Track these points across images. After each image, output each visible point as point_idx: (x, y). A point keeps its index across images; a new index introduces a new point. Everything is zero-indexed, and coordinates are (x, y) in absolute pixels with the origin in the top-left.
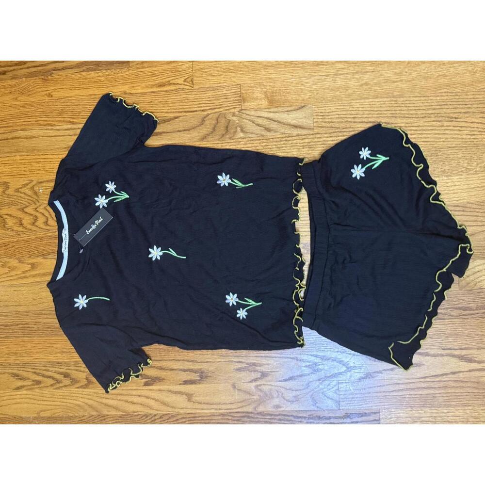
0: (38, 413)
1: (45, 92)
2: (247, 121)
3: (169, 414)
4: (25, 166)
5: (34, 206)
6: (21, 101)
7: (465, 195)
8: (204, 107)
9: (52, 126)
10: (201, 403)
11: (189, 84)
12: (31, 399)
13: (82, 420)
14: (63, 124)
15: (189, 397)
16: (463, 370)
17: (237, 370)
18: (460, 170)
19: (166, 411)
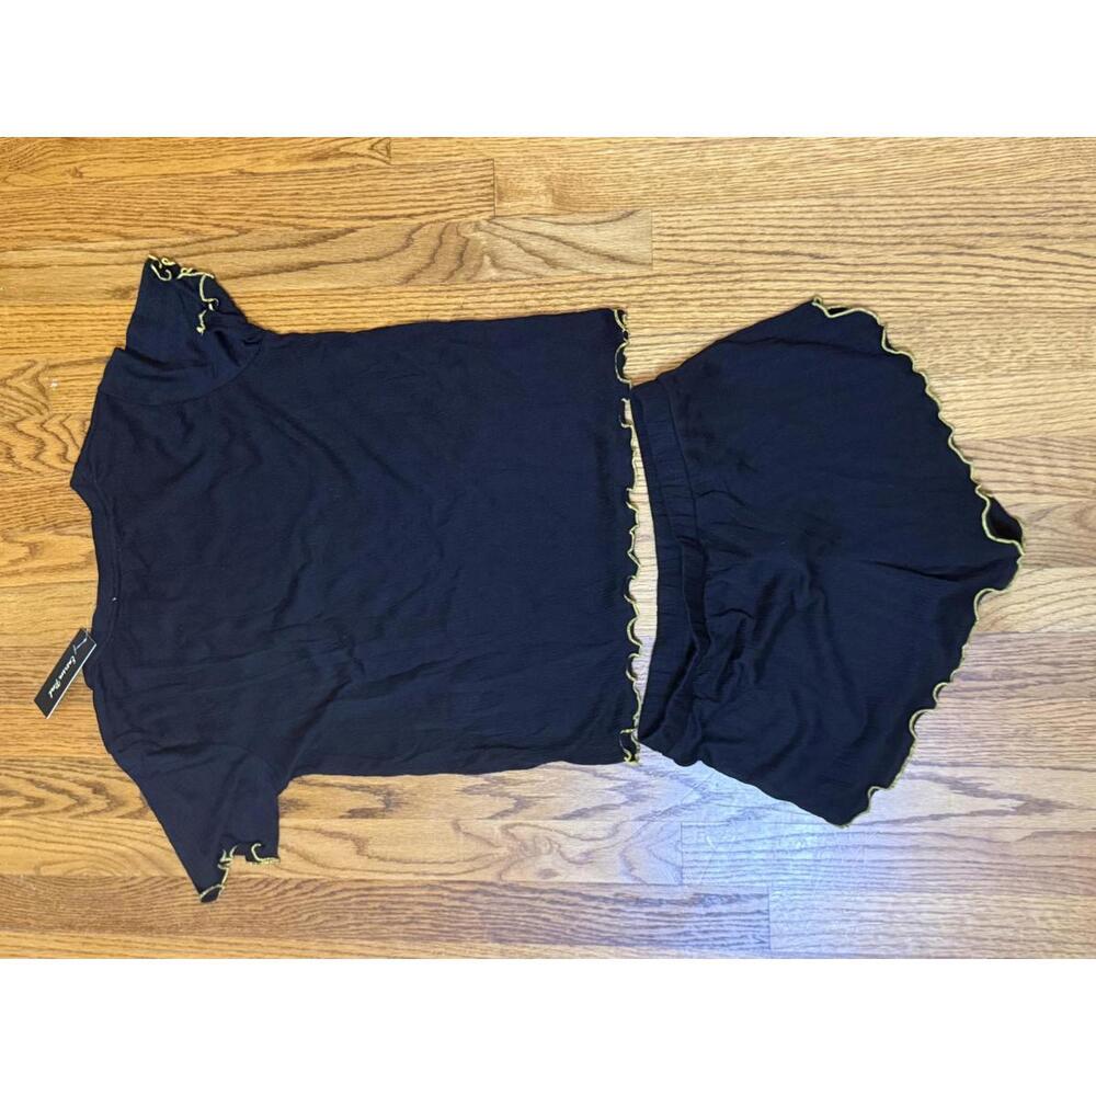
0: (37, 868)
1: (68, 167)
2: (506, 242)
3: (316, 880)
4: (21, 329)
5: (37, 418)
6: (14, 186)
7: (981, 421)
8: (412, 207)
9: (80, 242)
10: (383, 859)
11: (380, 156)
12: (20, 836)
13: (128, 887)
14: (104, 237)
15: (360, 844)
16: (956, 812)
17: (464, 791)
18: (972, 366)
19: (309, 874)
